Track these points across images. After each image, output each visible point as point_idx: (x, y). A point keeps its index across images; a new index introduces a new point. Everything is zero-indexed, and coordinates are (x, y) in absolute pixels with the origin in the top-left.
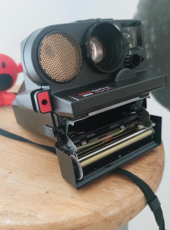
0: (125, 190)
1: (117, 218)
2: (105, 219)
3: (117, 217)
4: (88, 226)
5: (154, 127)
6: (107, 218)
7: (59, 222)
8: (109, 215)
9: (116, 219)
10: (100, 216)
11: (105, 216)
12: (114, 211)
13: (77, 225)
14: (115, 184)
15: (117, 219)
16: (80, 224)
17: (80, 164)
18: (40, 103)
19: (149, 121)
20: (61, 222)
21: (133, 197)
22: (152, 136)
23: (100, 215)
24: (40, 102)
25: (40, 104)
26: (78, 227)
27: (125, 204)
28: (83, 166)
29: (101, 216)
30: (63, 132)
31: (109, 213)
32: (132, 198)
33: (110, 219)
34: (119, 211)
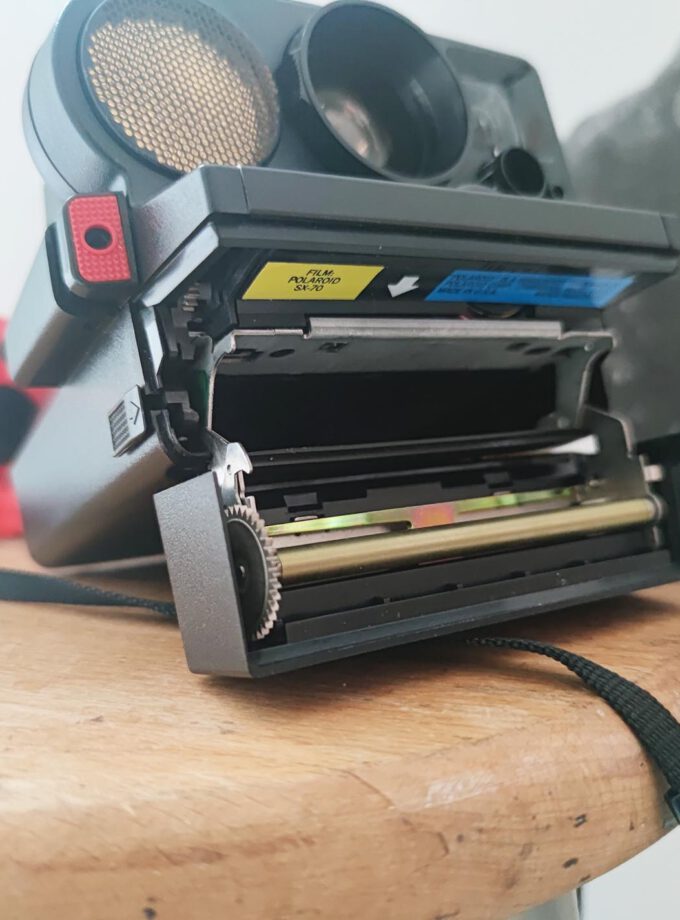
0: (527, 709)
1: (481, 831)
2: (406, 822)
3: (483, 825)
4: (301, 843)
5: (656, 487)
6: (417, 814)
7: (127, 807)
8: (429, 798)
9: (475, 836)
10: (375, 798)
11: (407, 801)
12: (460, 787)
13: (233, 830)
14: (472, 694)
15: (484, 837)
16: (250, 826)
17: (275, 558)
18: (75, 240)
19: (629, 460)
20: (134, 807)
21: (571, 737)
22: (655, 530)
23: (377, 791)
24: (78, 236)
25: (79, 242)
26: (237, 839)
27: (528, 759)
28: (286, 573)
29: (383, 796)
30: (191, 407)
31: (430, 793)
32: (565, 741)
33: (438, 828)
34: (494, 789)
